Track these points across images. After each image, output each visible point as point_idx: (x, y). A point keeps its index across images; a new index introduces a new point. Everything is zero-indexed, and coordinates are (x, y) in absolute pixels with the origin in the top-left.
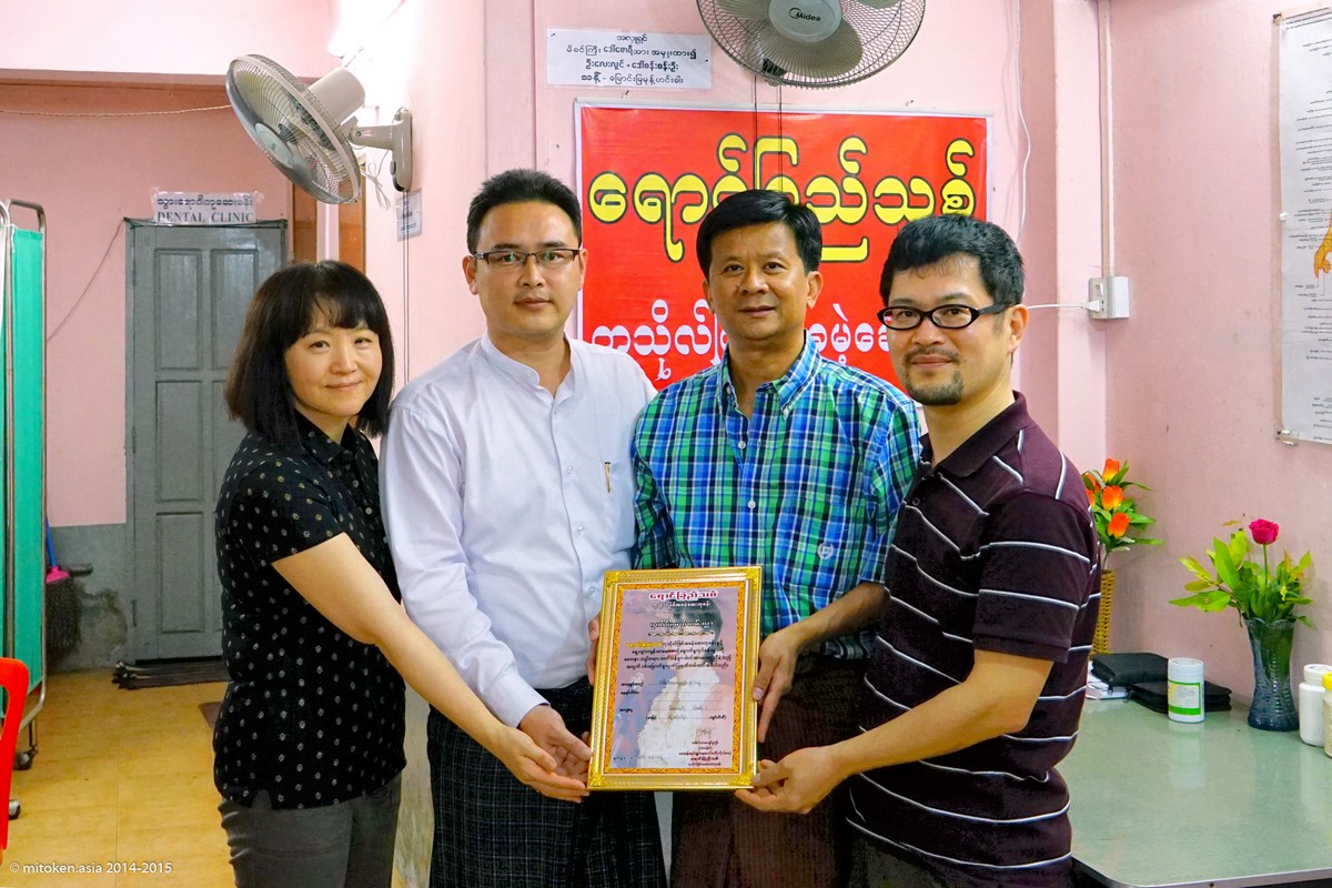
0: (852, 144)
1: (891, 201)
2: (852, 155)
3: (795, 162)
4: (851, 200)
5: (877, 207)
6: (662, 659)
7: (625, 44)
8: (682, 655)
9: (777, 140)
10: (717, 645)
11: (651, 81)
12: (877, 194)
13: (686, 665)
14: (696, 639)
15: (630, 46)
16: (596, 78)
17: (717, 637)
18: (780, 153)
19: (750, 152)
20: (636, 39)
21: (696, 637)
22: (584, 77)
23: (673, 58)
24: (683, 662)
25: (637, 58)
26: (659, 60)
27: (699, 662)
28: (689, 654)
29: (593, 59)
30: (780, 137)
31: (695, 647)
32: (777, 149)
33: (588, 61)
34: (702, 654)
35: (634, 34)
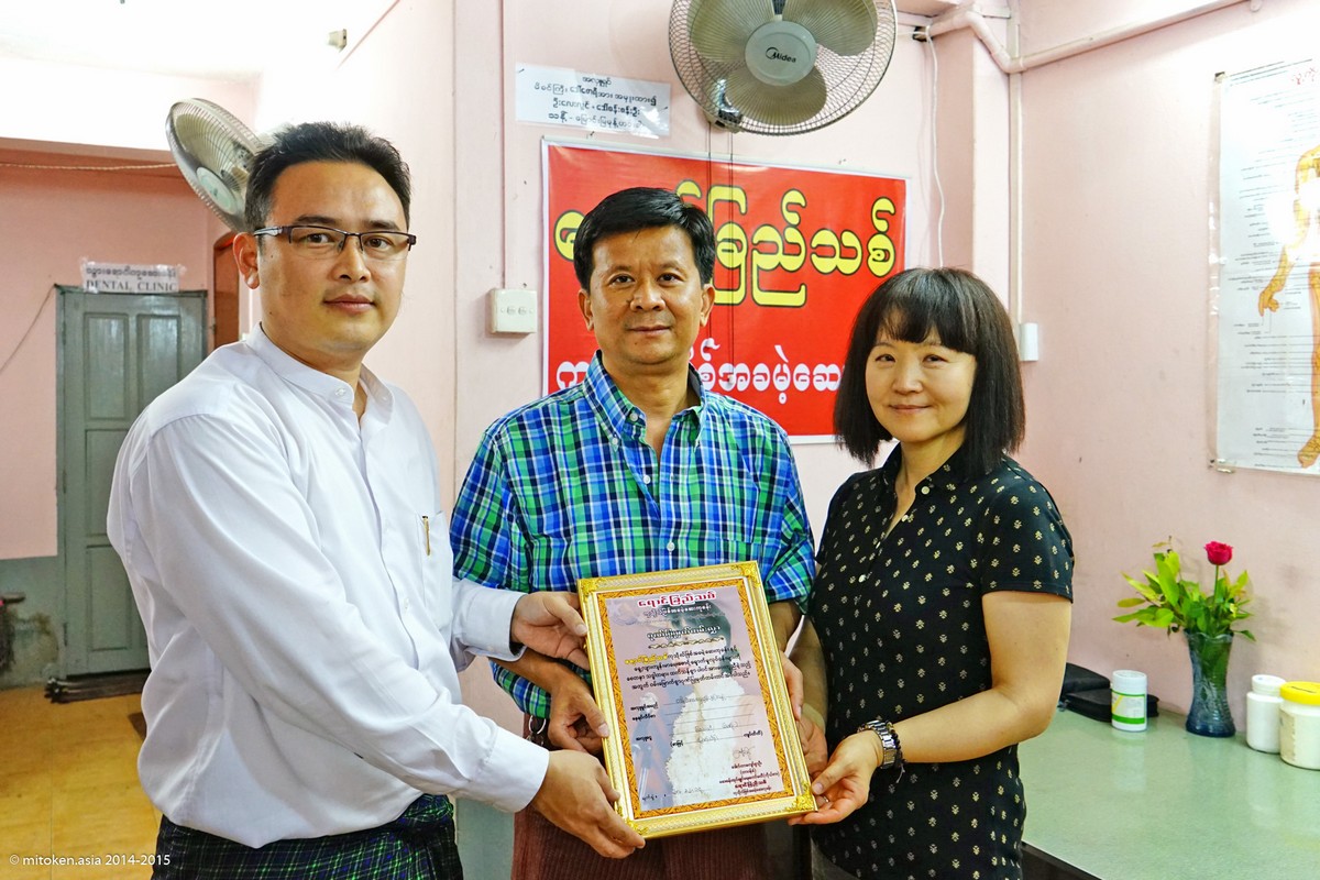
0: (794, 197)
1: (824, 251)
2: (793, 207)
3: (743, 211)
4: (791, 249)
5: (814, 257)
6: (673, 674)
7: (591, 86)
8: (694, 667)
9: (728, 189)
10: (731, 652)
11: (615, 124)
12: (814, 245)
13: (703, 678)
14: (706, 647)
15: (595, 89)
16: (563, 117)
17: (729, 643)
18: (731, 202)
19: (704, 198)
20: (601, 82)
21: (703, 646)
22: (551, 116)
23: (635, 103)
24: (697, 675)
25: (602, 101)
26: (622, 104)
27: (716, 672)
28: (702, 665)
29: (560, 98)
30: (731, 186)
31: (707, 657)
32: (728, 198)
33: (555, 99)
34: (717, 664)
35: (597, 77)
